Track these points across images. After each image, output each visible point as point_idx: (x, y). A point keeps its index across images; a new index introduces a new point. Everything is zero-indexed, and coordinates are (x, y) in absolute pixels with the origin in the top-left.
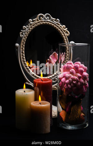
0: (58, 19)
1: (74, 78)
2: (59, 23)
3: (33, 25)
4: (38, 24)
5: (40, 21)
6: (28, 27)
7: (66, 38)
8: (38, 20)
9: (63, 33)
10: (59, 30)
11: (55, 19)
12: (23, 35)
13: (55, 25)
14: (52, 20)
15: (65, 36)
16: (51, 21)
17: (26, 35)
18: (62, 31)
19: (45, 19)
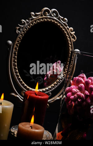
0: (66, 19)
1: (80, 95)
2: (66, 24)
3: (35, 21)
4: (42, 20)
5: (44, 17)
6: (28, 22)
7: (71, 44)
8: (42, 16)
9: (69, 37)
10: (65, 32)
11: (63, 18)
12: (20, 31)
13: (62, 25)
14: (59, 19)
15: (71, 41)
16: (57, 20)
17: (24, 32)
18: (68, 34)
19: (51, 15)
